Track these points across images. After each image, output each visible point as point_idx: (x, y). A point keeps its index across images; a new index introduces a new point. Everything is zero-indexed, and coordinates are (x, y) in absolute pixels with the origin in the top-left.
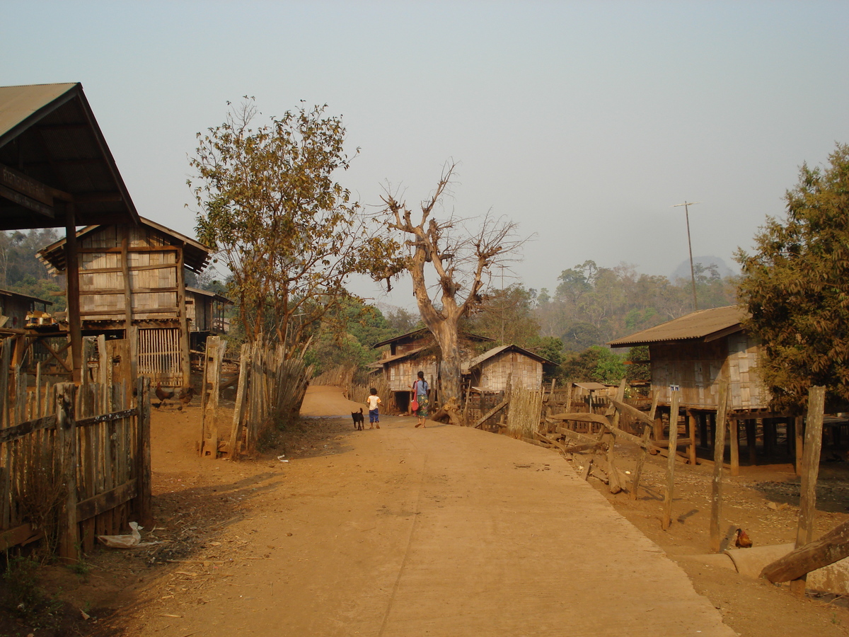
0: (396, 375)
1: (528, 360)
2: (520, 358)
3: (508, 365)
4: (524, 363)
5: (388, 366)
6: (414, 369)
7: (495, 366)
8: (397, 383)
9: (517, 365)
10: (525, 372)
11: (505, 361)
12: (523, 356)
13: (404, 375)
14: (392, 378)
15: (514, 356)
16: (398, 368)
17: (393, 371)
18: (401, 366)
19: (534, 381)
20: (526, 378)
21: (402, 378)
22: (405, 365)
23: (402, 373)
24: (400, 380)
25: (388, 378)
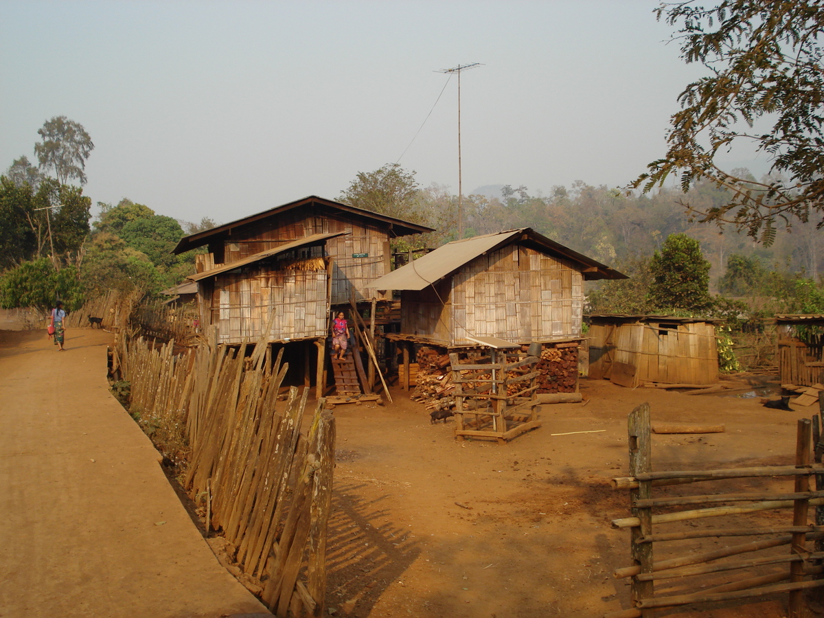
0: (233, 306)
1: (554, 266)
2: (536, 261)
3: (508, 278)
4: (544, 273)
5: (210, 286)
6: (276, 292)
7: (480, 280)
8: (236, 325)
9: (528, 276)
10: (546, 294)
11: (502, 269)
12: (541, 257)
13: (252, 306)
14: (223, 314)
15: (523, 255)
16: (237, 291)
17: (224, 298)
18: (245, 286)
19: (566, 313)
20: (549, 309)
21: (247, 313)
22: (254, 283)
23: (246, 300)
24: (242, 319)
25: (214, 315)
